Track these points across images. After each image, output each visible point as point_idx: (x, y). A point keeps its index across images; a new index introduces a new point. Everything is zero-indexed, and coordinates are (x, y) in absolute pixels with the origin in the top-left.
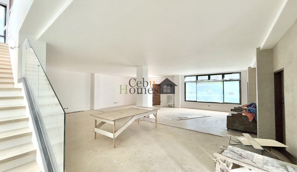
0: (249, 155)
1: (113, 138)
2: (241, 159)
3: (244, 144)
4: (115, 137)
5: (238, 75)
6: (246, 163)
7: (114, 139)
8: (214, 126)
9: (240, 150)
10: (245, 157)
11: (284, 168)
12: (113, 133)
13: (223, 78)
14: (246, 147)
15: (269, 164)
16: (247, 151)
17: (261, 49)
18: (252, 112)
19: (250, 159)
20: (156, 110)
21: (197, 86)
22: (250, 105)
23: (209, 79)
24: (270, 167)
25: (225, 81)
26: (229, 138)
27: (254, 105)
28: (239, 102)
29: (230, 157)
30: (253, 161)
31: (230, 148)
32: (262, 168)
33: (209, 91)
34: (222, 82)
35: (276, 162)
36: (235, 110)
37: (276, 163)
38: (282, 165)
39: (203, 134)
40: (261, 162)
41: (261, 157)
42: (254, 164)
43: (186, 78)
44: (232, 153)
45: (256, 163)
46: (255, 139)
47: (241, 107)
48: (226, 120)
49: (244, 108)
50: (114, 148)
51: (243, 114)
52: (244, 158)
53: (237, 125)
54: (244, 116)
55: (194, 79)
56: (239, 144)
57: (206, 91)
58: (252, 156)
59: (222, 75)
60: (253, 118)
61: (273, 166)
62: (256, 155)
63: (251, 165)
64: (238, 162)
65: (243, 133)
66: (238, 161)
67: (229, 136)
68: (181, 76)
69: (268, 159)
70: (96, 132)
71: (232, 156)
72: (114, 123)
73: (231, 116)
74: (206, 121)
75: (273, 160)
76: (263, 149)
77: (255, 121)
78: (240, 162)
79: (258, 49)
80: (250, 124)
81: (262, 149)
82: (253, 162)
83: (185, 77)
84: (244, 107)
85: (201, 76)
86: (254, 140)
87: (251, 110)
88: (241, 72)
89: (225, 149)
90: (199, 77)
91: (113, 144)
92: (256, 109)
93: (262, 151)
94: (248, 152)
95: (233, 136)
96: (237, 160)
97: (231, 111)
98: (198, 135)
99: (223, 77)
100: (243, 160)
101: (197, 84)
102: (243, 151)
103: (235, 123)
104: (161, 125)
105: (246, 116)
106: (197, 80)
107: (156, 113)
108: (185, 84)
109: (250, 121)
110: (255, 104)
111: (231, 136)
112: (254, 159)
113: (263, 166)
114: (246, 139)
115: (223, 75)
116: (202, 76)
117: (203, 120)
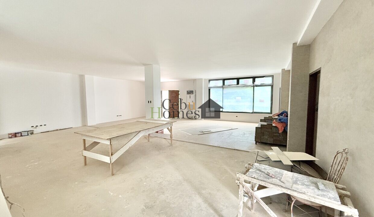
0: (277, 173)
1: (109, 162)
2: (269, 179)
3: (273, 160)
4: (113, 162)
5: (271, 78)
6: (274, 183)
7: (111, 164)
8: (241, 140)
9: (267, 167)
10: (273, 176)
11: (314, 185)
12: (109, 156)
13: (253, 83)
14: (274, 163)
15: (298, 182)
16: (275, 168)
17: (298, 44)
18: (282, 122)
19: (279, 178)
20: (171, 123)
21: (224, 92)
22: (281, 114)
23: (238, 83)
24: (300, 185)
25: (256, 86)
26: (257, 153)
27: (285, 113)
28: (269, 112)
29: (255, 177)
30: (282, 180)
31: (257, 166)
32: (291, 189)
33: (237, 98)
34: (253, 87)
35: (307, 179)
36: (265, 120)
37: (306, 181)
38: (313, 183)
39: (227, 150)
40: (290, 180)
41: (290, 174)
42: (282, 184)
43: (211, 82)
44: (258, 172)
45: (285, 182)
46: (285, 152)
47: (272, 117)
48: (255, 132)
49: (274, 118)
50: (112, 175)
51: (274, 125)
52: (272, 178)
53: (266, 137)
54: (274, 126)
55: (220, 83)
56: (267, 160)
57: (234, 99)
58: (281, 174)
59: (252, 79)
60: (283, 129)
61: (303, 184)
62: (285, 172)
63: (279, 186)
64: (264, 183)
65: (272, 146)
66: (265, 181)
67: (257, 150)
68: (205, 79)
69: (298, 176)
70: (85, 157)
71: (257, 176)
72: (110, 143)
73: (260, 127)
74: (232, 134)
75: (304, 177)
76: (293, 165)
77: (285, 132)
78: (266, 183)
79: (295, 44)
80: (280, 135)
81: (291, 164)
82: (282, 182)
83: (210, 80)
84: (275, 116)
85: (228, 81)
86: (283, 153)
87: (283, 119)
88: (273, 76)
89: (251, 168)
90: (226, 81)
91: (110, 170)
92: (288, 119)
93: (292, 167)
94: (277, 169)
95: (261, 151)
96: (263, 181)
97: (261, 121)
98: (223, 152)
99: (254, 81)
100: (270, 180)
101: (224, 90)
102: (271, 169)
103: (264, 136)
104: (178, 142)
105: (276, 127)
106: (224, 85)
107: (171, 127)
108: (209, 90)
109: (280, 132)
110: (287, 112)
111: (259, 151)
112: (282, 178)
113: (292, 186)
114: (274, 153)
115: (254, 78)
116: (230, 80)
117: (228, 133)
